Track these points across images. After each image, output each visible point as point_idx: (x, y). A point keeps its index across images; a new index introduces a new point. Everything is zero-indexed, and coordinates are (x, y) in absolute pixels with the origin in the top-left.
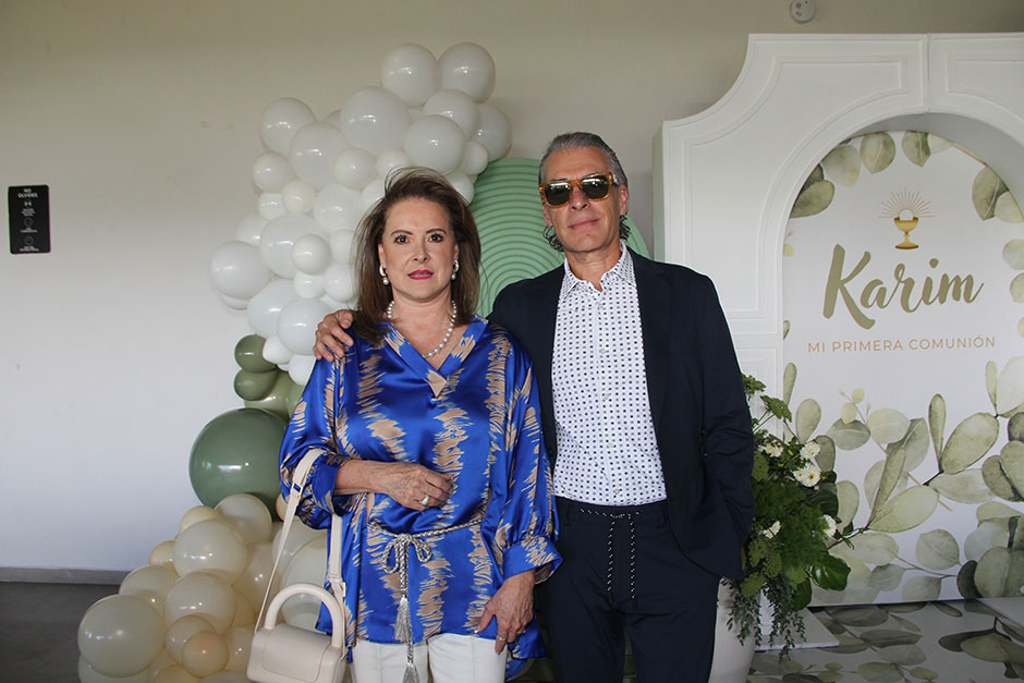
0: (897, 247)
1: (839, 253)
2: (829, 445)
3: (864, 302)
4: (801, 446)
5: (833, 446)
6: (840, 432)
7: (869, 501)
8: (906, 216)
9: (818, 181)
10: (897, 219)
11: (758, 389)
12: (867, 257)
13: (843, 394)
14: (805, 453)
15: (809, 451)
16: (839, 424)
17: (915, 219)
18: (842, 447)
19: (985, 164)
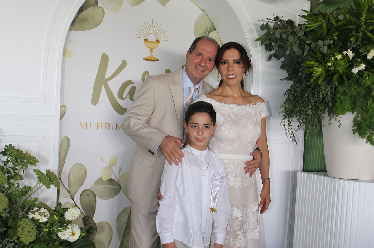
0: (144, 59)
1: (105, 59)
2: (92, 196)
3: (121, 96)
4: (66, 210)
5: (95, 197)
6: (101, 187)
7: (119, 235)
8: (152, 38)
9: (94, 6)
10: (146, 40)
11: (31, 163)
12: (124, 64)
13: (103, 160)
14: (68, 216)
15: (72, 214)
16: (99, 181)
17: (158, 41)
18: (101, 197)
19: (203, 11)
